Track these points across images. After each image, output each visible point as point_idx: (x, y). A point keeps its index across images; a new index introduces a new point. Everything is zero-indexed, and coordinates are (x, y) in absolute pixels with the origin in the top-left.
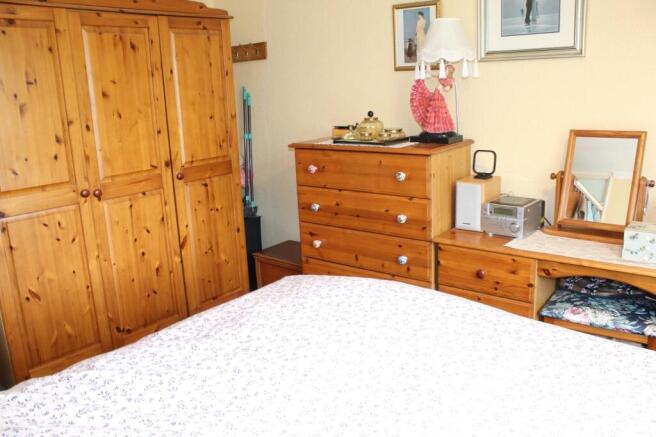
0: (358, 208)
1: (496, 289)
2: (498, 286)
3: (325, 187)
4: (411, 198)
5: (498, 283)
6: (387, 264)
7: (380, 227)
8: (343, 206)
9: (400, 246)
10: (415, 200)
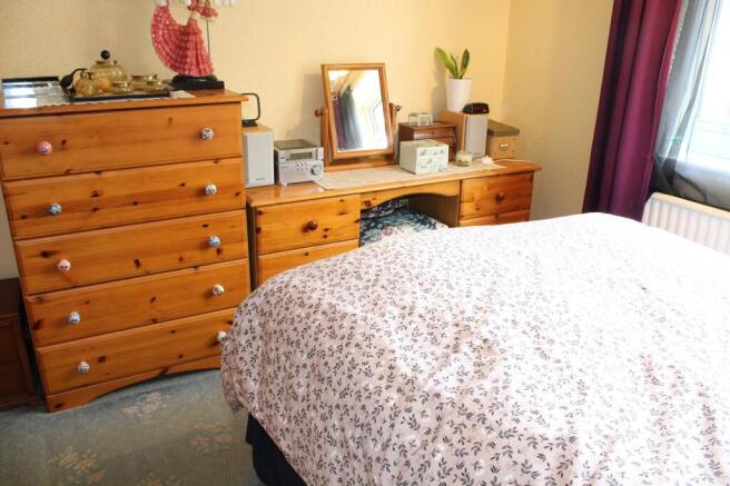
0: (136, 191)
1: (325, 237)
2: (327, 233)
3: (68, 173)
4: (217, 160)
5: (327, 230)
6: (187, 254)
7: (172, 209)
8: (106, 195)
9: (205, 226)
10: (223, 162)
